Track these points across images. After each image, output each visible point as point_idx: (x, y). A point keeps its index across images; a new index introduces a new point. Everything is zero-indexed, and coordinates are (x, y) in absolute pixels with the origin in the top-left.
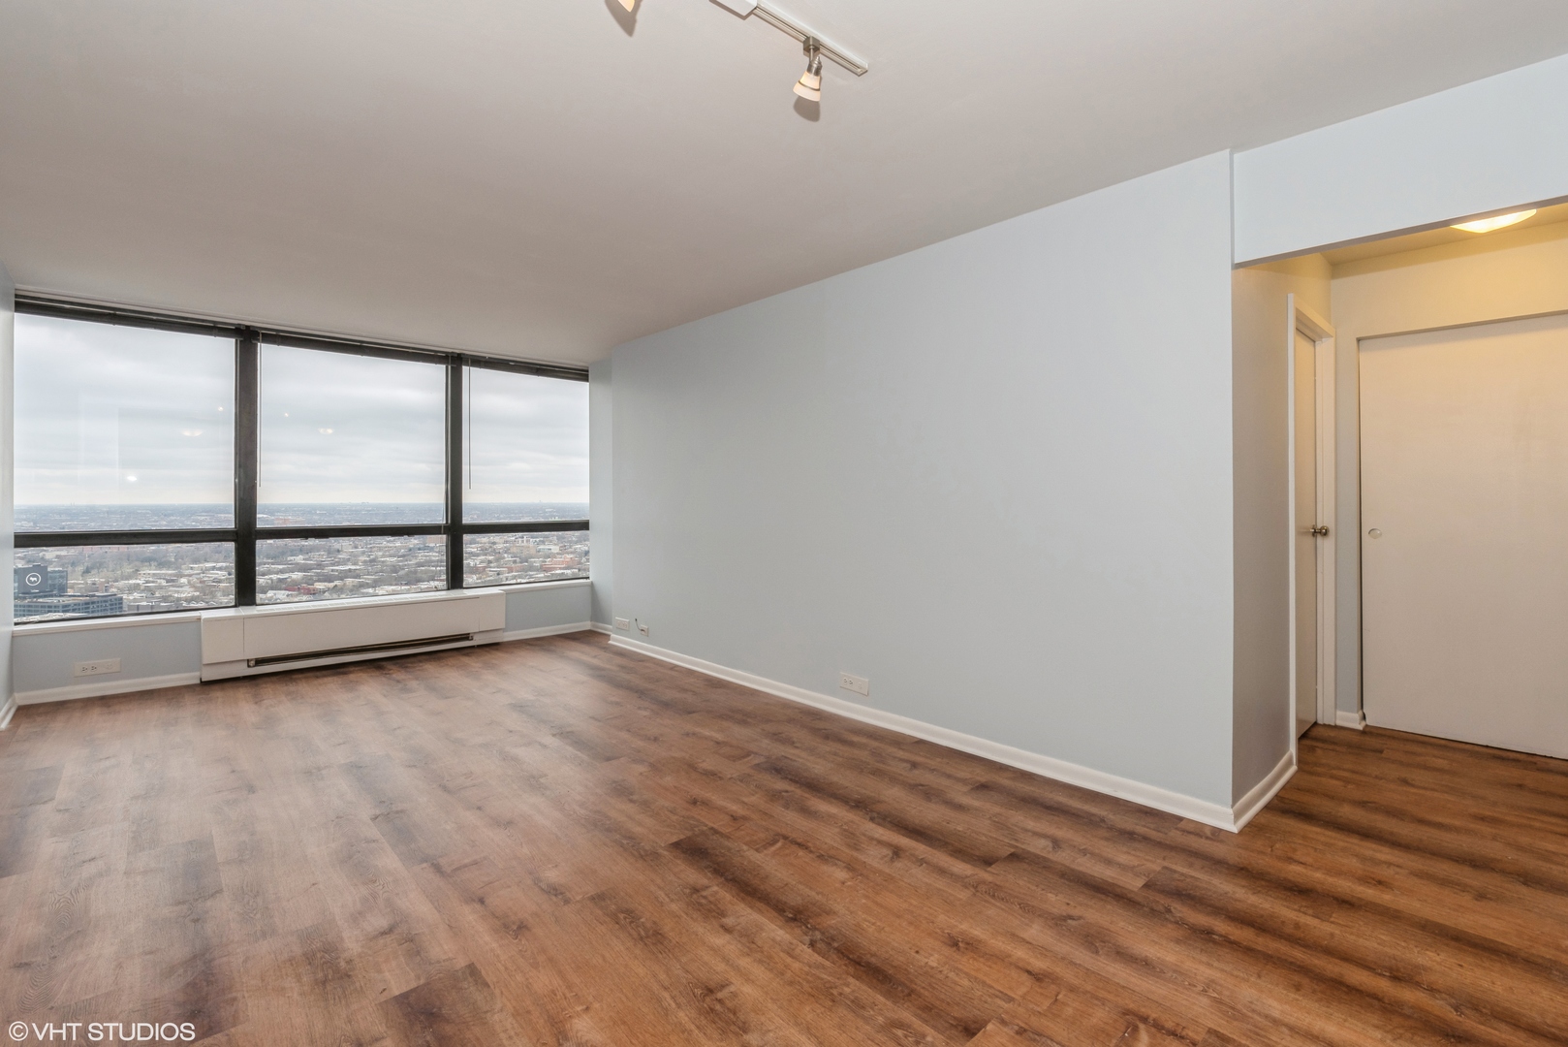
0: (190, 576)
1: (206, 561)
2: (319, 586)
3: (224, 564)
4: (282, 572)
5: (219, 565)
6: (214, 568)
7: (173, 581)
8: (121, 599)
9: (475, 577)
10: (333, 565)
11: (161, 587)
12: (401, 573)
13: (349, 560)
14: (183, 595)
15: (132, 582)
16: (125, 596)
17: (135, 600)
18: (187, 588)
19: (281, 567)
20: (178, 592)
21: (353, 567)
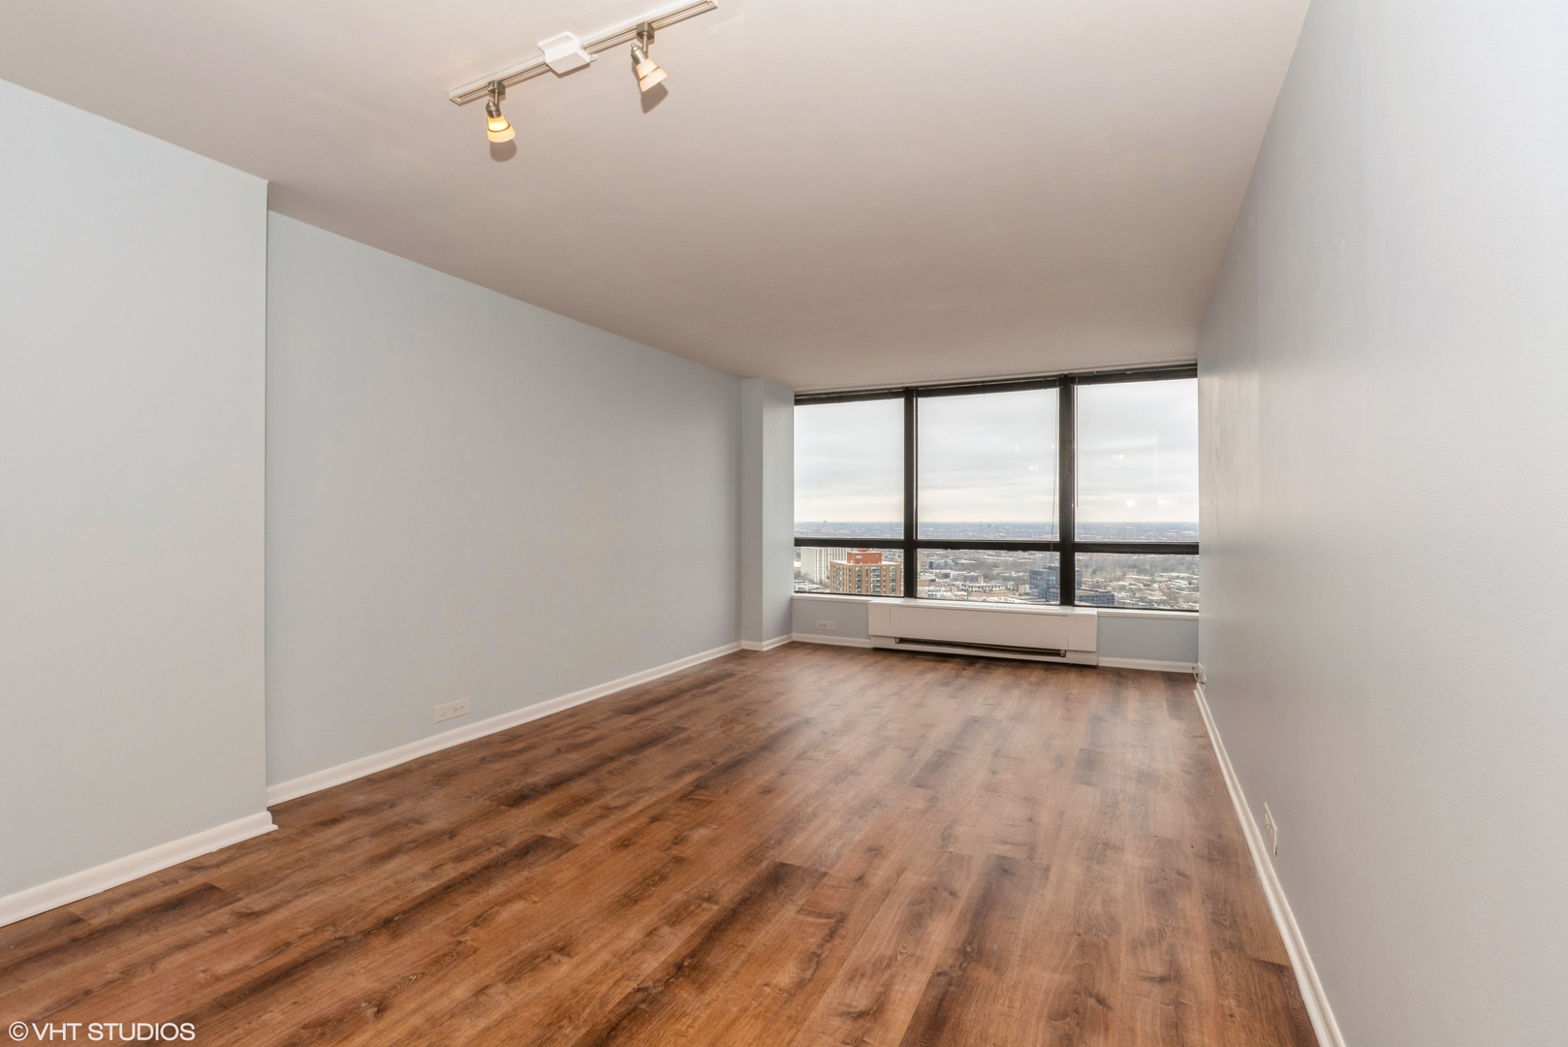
0: (1160, 582)
1: (1172, 571)
3: (1186, 575)
5: (1182, 575)
6: (1178, 577)
7: (1148, 585)
8: (1113, 596)
11: (1140, 590)
14: (1154, 598)
15: (1121, 583)
16: (1116, 594)
17: (1122, 598)
18: (1157, 593)
20: (1151, 595)
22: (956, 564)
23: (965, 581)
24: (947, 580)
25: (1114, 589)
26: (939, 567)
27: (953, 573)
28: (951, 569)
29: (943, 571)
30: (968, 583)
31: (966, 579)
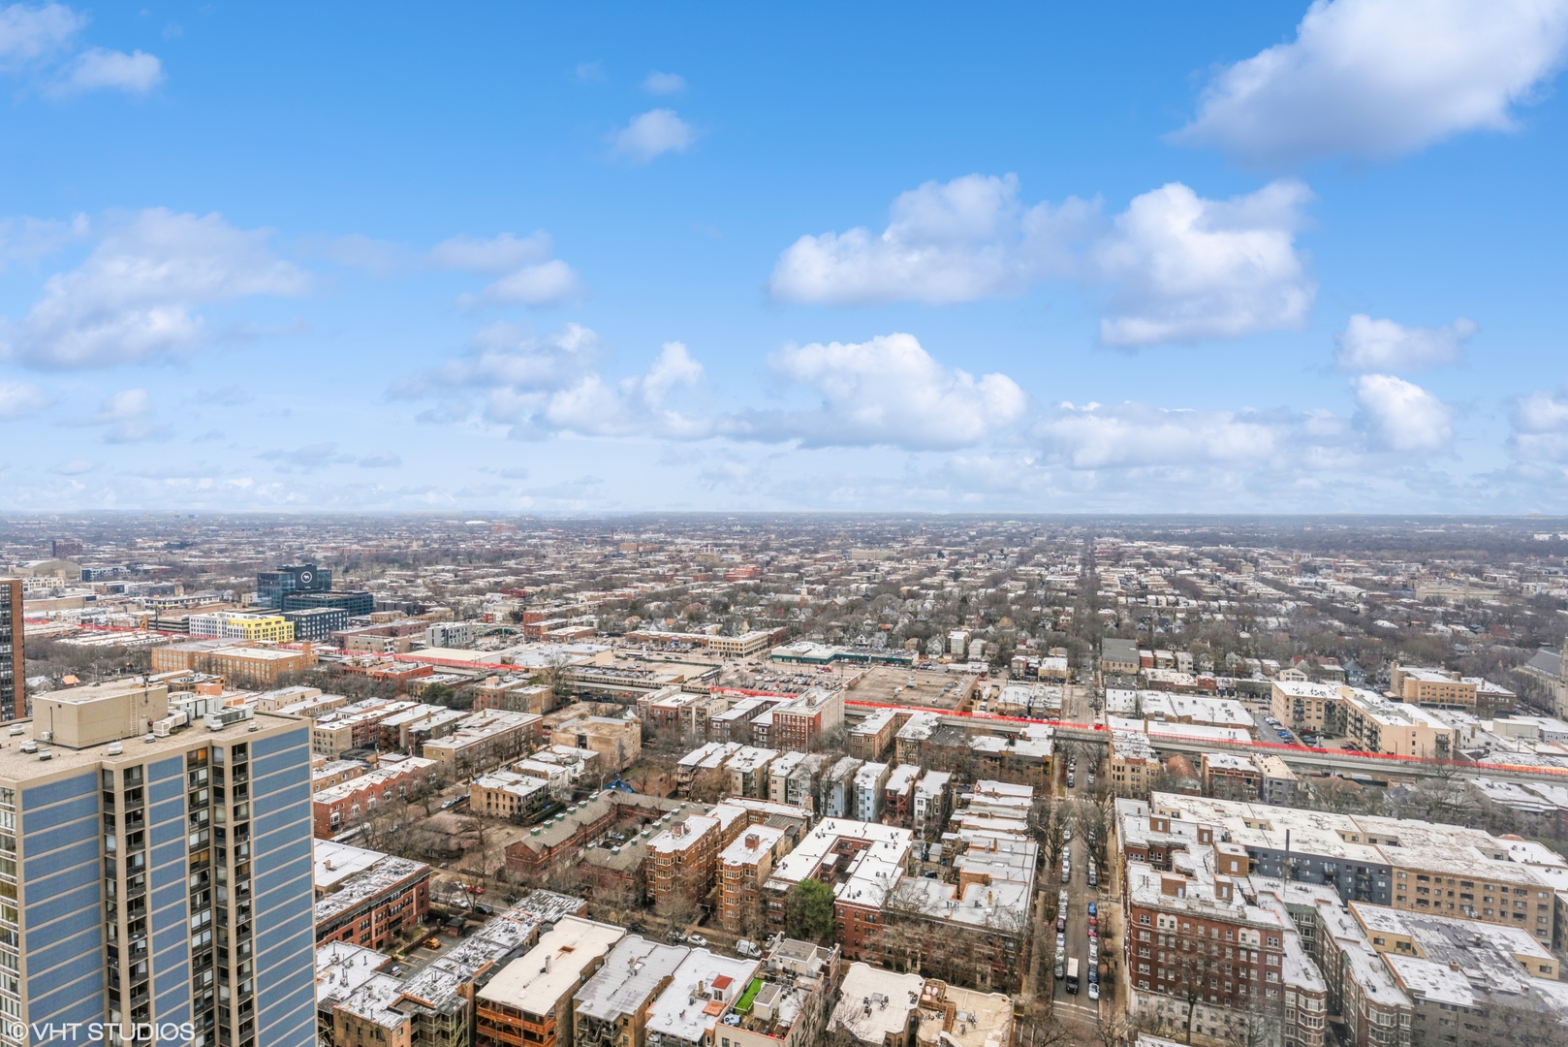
0: (425, 577)
1: (437, 563)
2: (529, 589)
3: (451, 567)
4: (497, 575)
5: (447, 568)
6: (443, 570)
7: (411, 581)
8: (372, 597)
9: (664, 585)
10: (540, 570)
11: (402, 587)
12: (598, 579)
13: (553, 565)
15: (380, 581)
16: (374, 594)
17: (382, 598)
18: (422, 589)
19: (497, 571)
20: (415, 592)
21: (557, 573)
22: (135, 572)
23: (150, 595)
24: (119, 595)
25: (372, 588)
26: (101, 577)
27: (128, 585)
28: (125, 579)
29: (111, 583)
30: (156, 597)
31: (152, 592)
